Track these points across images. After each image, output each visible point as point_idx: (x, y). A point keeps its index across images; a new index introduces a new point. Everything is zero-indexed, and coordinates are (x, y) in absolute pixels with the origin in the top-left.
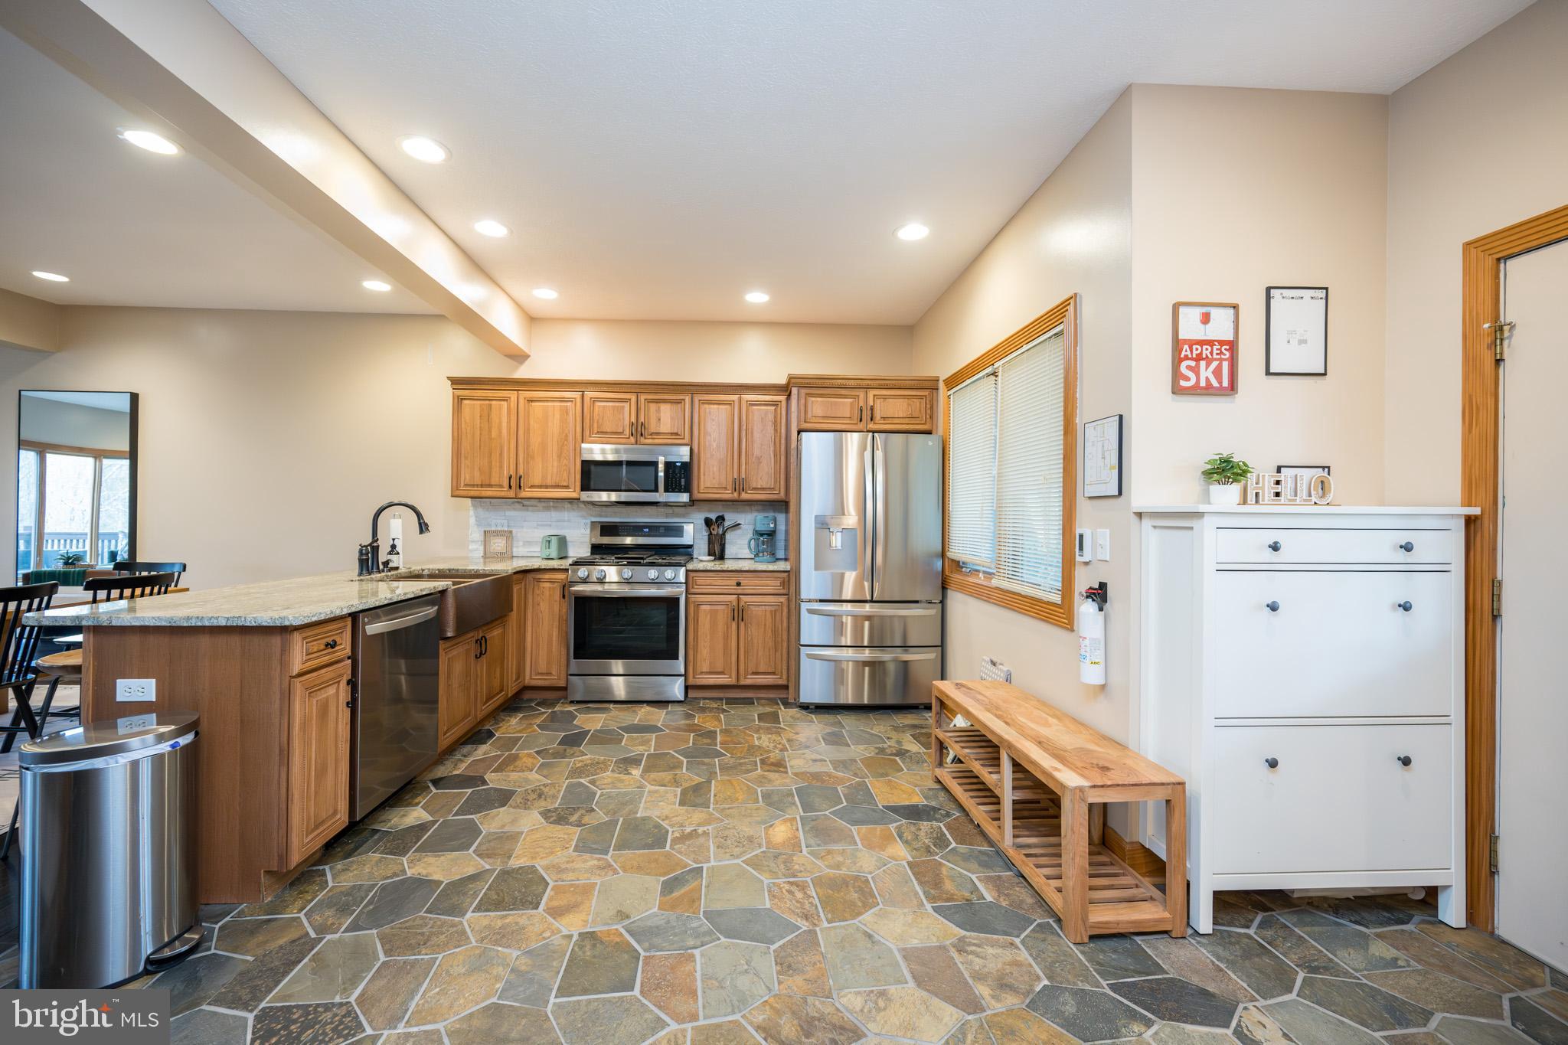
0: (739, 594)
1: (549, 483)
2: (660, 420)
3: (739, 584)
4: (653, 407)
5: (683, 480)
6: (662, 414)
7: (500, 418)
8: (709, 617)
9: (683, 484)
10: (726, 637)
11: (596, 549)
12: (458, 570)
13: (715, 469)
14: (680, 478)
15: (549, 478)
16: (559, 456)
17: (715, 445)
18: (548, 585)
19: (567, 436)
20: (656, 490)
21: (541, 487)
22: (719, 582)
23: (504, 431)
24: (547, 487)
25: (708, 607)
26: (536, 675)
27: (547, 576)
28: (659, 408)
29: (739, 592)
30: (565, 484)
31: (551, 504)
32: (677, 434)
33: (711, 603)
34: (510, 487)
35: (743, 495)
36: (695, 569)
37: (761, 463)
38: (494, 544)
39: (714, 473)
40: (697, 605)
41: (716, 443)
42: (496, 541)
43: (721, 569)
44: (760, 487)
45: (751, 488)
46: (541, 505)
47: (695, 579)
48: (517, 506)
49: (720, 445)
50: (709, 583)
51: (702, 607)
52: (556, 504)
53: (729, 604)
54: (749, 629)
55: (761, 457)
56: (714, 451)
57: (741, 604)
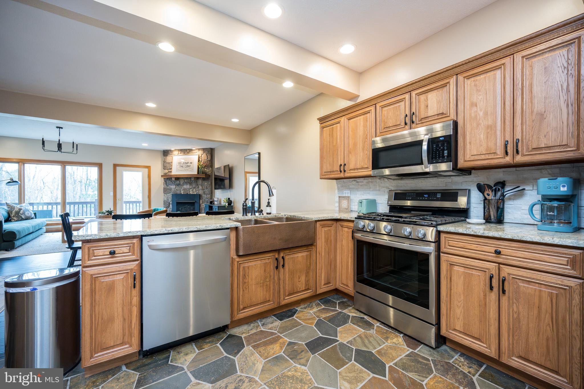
0: (499, 264)
1: (359, 167)
2: (427, 106)
3: (498, 252)
4: (422, 97)
5: (446, 152)
6: (429, 102)
7: (337, 134)
8: (462, 277)
9: (446, 155)
10: (484, 305)
11: (393, 208)
12: (296, 216)
13: (482, 136)
14: (443, 150)
15: (358, 163)
16: (363, 149)
17: (481, 114)
18: (346, 229)
19: (367, 135)
20: (421, 163)
21: (354, 169)
22: (474, 247)
23: (338, 140)
24: (357, 169)
25: (462, 270)
26: (341, 284)
27: (346, 224)
28: (427, 98)
29: (500, 260)
30: (365, 166)
31: (370, 180)
32: (443, 114)
33: (465, 267)
34: (341, 171)
35: (519, 159)
36: (446, 230)
37: (545, 119)
38: (343, 203)
39: (481, 141)
40: (450, 264)
41: (483, 112)
42: (344, 202)
43: (475, 234)
44: (544, 146)
45: (530, 149)
46: (365, 181)
47: (448, 240)
48: (354, 183)
49: (487, 112)
50: (462, 246)
51: (456, 268)
52: (372, 180)
53: (485, 271)
54: (515, 305)
55: (545, 112)
56: (481, 120)
57: (502, 275)
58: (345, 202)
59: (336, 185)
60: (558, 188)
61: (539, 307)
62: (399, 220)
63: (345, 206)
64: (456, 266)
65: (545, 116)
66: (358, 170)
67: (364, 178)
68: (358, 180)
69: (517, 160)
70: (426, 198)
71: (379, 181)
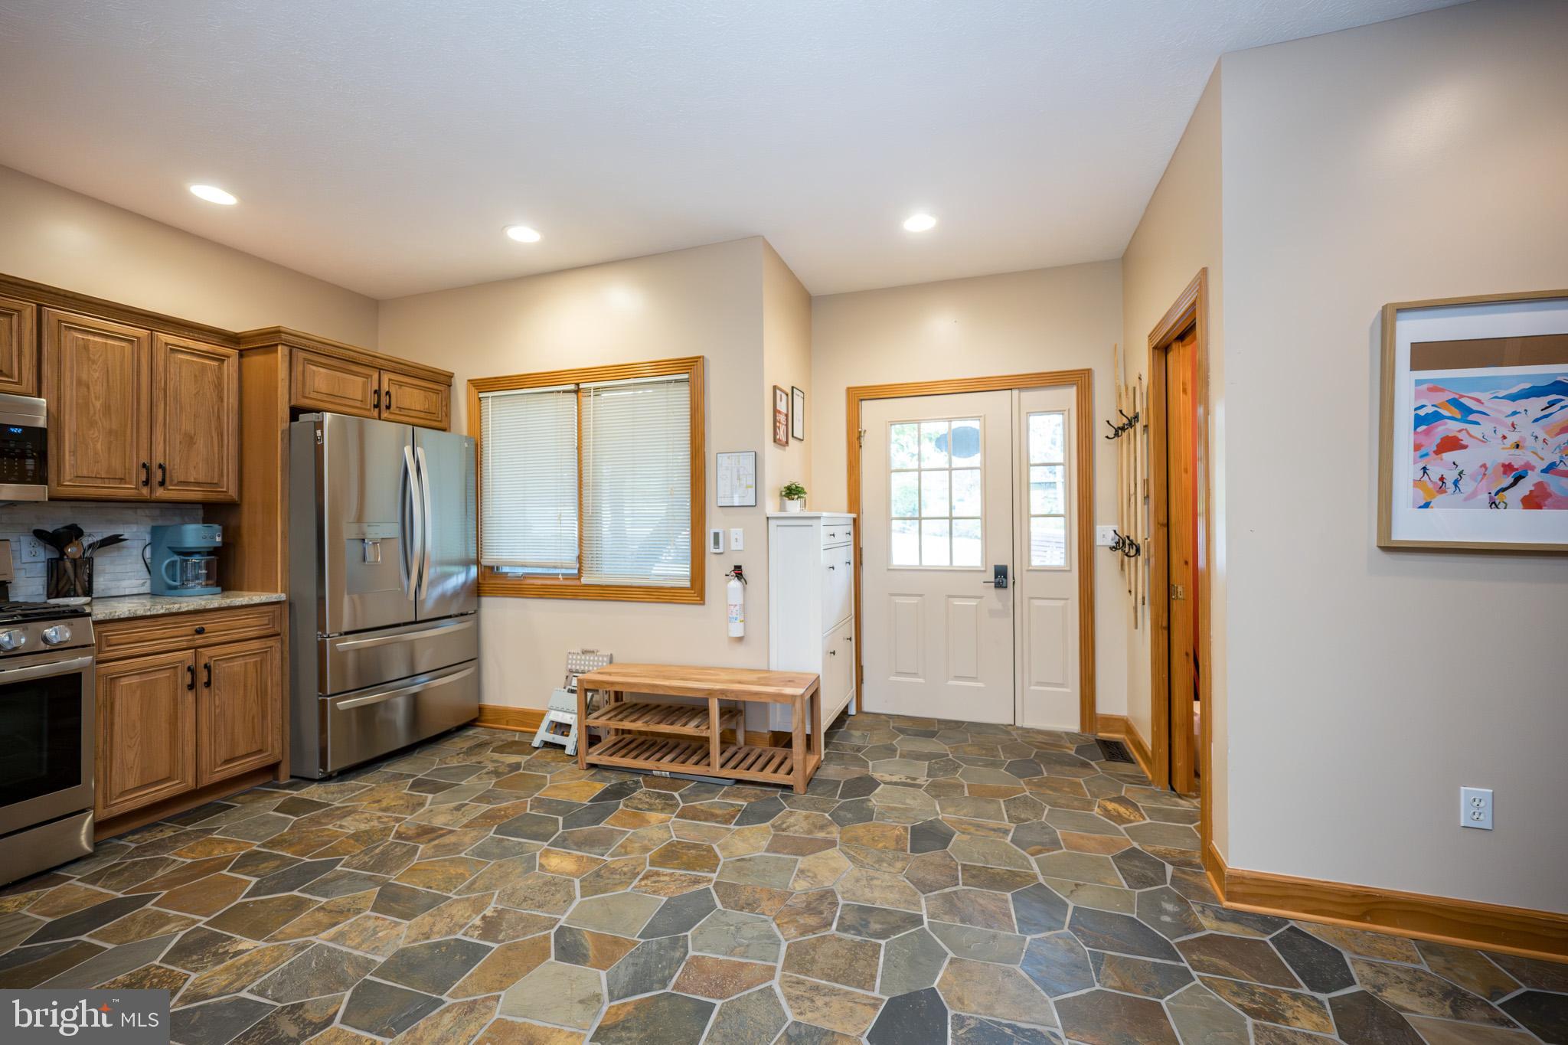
0: (196, 648)
3: (200, 631)
8: (138, 692)
9: (28, 467)
10: (174, 720)
13: (99, 446)
14: (21, 456)
17: (98, 404)
22: (158, 633)
25: (135, 680)
29: (200, 642)
33: (141, 672)
35: (160, 493)
36: (111, 618)
37: (195, 444)
39: (96, 453)
40: (111, 679)
41: (100, 402)
43: (167, 612)
44: (193, 481)
45: (176, 482)
47: (106, 636)
49: (109, 406)
50: (137, 639)
51: (124, 682)
53: (177, 667)
54: (217, 697)
55: (195, 435)
56: (97, 415)
57: (203, 661)
60: (214, 538)
61: (245, 686)
64: (123, 679)
65: (195, 441)
69: (158, 494)
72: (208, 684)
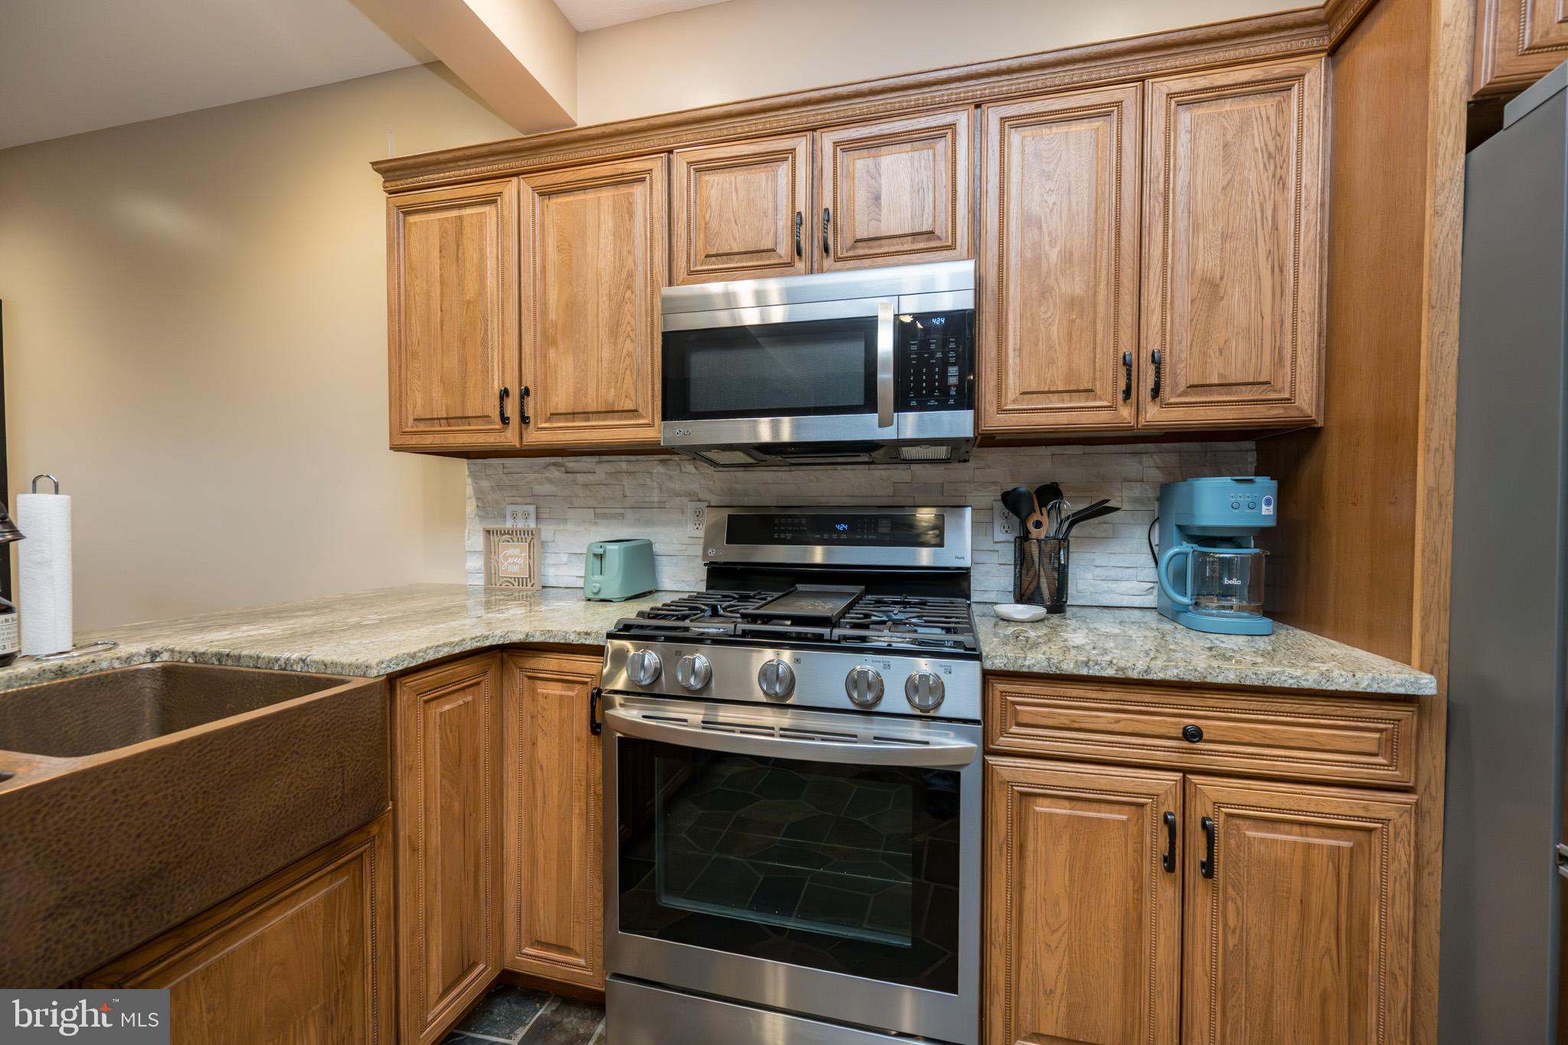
0: (1186, 771)
1: (592, 403)
2: (880, 198)
3: (1196, 734)
4: (861, 163)
5: (953, 370)
6: (884, 182)
7: (482, 250)
8: (1066, 838)
9: (953, 381)
10: (1135, 925)
11: (719, 574)
13: (1054, 329)
14: (945, 364)
15: (593, 390)
16: (614, 332)
17: (1054, 255)
18: (555, 690)
19: (630, 275)
20: (870, 404)
21: (573, 415)
22: (1106, 720)
23: (491, 282)
24: (586, 415)
25: (1062, 810)
26: (532, 945)
27: (551, 663)
28: (877, 166)
29: (1191, 760)
30: (628, 405)
31: (624, 466)
34: (505, 420)
35: (1154, 415)
37: (1222, 298)
38: (506, 558)
39: (1050, 347)
40: (1022, 794)
41: (1058, 249)
42: (511, 551)
43: (1120, 675)
44: (1216, 382)
45: (1182, 387)
46: (601, 469)
47: (1014, 703)
48: (555, 474)
49: (1071, 254)
50: (1067, 722)
51: (1042, 807)
52: (632, 468)
53: (1142, 805)
54: (1231, 906)
55: (1222, 278)
56: (1053, 277)
57: (1200, 809)
58: (516, 552)
59: (469, 481)
60: (1254, 506)
61: (1303, 902)
62: (820, 637)
63: (516, 569)
64: (1040, 801)
65: (1222, 291)
66: (587, 420)
67: (596, 458)
68: (571, 463)
69: (1149, 417)
70: (844, 537)
71: (660, 469)
72: (1208, 869)
